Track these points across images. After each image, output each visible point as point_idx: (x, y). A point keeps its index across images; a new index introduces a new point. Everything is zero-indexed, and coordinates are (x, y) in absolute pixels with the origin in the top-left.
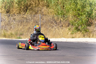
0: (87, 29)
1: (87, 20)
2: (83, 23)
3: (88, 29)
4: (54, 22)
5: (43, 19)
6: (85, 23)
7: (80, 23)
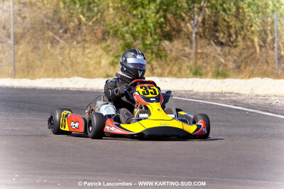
0: (162, 48)
1: (159, 21)
2: (149, 30)
3: (164, 49)
4: (58, 26)
5: (25, 18)
6: (155, 30)
7: (138, 29)
